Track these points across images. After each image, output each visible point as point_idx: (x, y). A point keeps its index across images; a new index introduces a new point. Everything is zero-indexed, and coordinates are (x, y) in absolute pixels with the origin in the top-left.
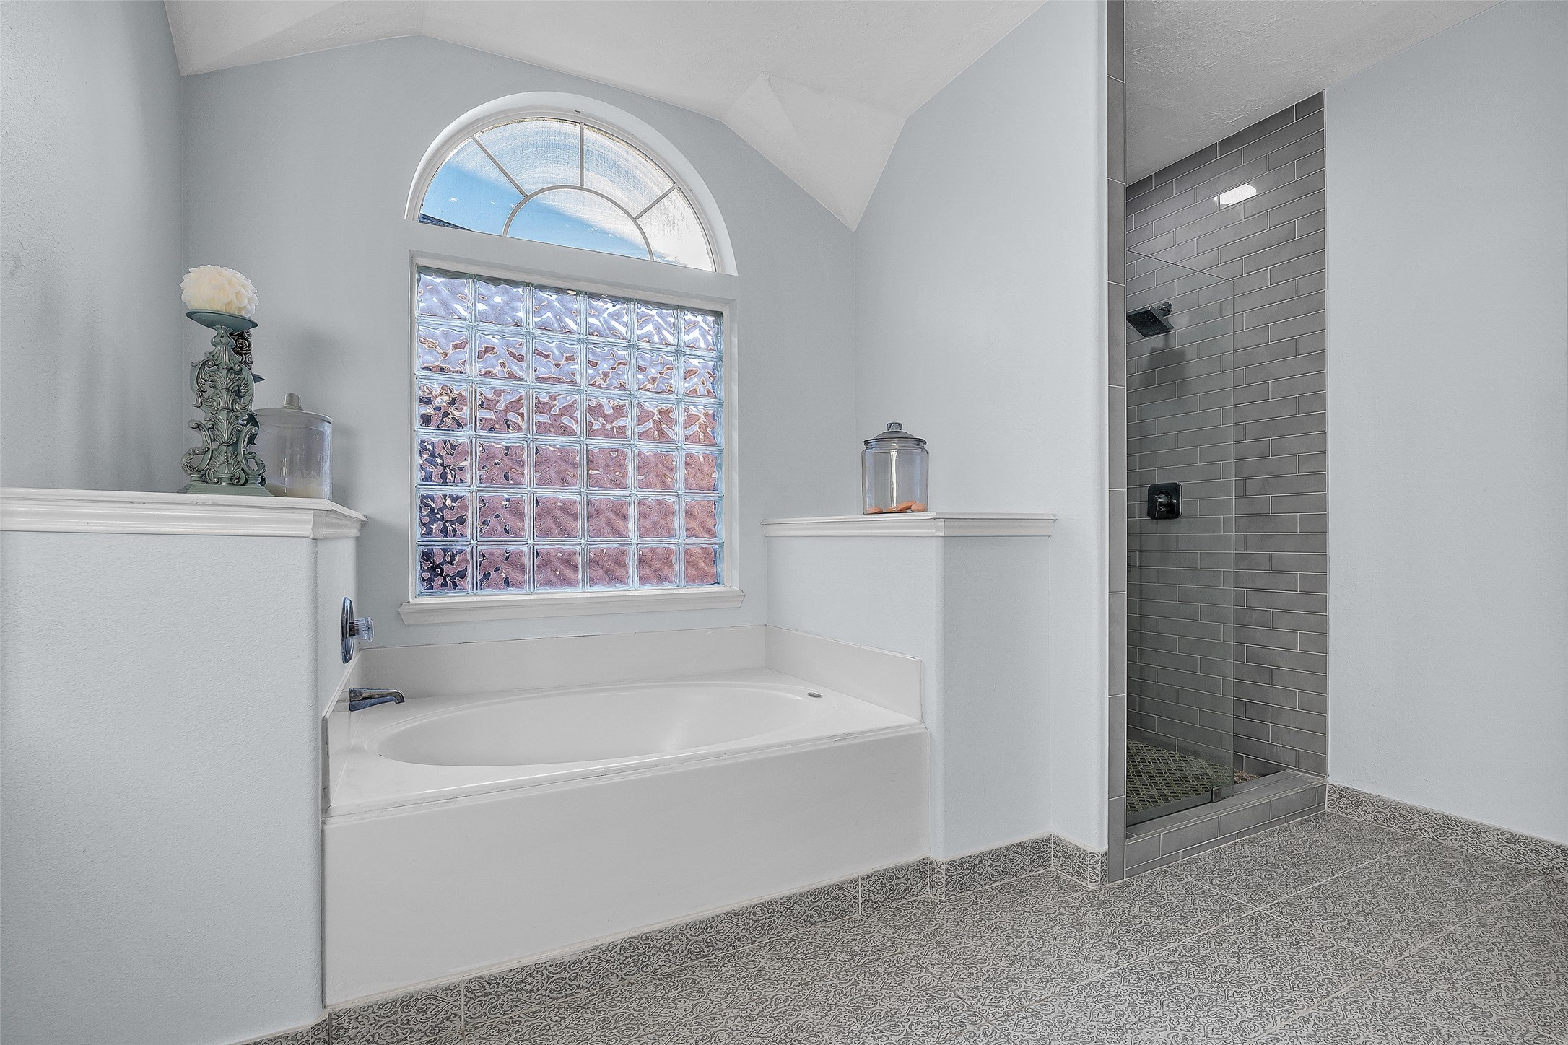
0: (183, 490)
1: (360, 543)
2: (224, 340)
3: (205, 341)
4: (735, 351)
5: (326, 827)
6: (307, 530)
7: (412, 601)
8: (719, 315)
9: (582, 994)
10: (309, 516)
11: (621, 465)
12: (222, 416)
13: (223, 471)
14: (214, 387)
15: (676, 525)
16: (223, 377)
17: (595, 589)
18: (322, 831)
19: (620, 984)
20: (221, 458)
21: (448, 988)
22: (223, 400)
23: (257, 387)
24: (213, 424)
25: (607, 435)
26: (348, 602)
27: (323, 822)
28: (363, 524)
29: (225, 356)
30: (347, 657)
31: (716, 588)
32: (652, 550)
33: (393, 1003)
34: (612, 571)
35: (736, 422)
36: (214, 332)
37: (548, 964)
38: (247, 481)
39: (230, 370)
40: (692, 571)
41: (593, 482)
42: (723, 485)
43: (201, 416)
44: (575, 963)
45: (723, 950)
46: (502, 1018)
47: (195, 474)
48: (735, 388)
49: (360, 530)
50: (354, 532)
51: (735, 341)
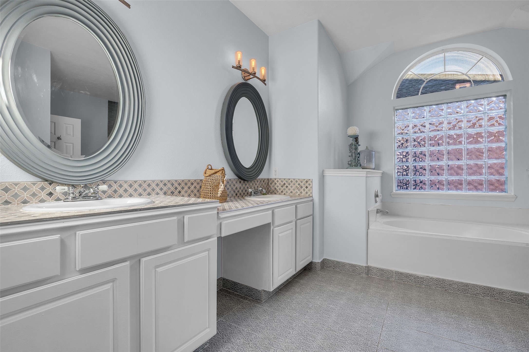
0: (347, 169)
1: (382, 178)
2: (353, 140)
3: (351, 141)
4: (512, 107)
5: (368, 231)
6: (365, 175)
7: (394, 192)
8: (505, 96)
9: (424, 286)
10: (365, 173)
11: (461, 153)
12: (353, 154)
13: (354, 164)
14: (352, 149)
15: (484, 171)
16: (353, 147)
17: (449, 191)
18: (367, 231)
19: (435, 288)
20: (353, 162)
21: (391, 271)
22: (353, 151)
23: (359, 147)
24: (352, 155)
25: (455, 144)
26: (377, 190)
27: (368, 230)
28: (382, 173)
29: (354, 143)
30: (376, 202)
31: (503, 194)
32: (473, 180)
33: (380, 269)
34: (457, 186)
35: (512, 133)
36: (352, 139)
37: (415, 275)
38: (357, 166)
39: (355, 145)
40: (492, 187)
41: (449, 159)
42: (507, 157)
43: (350, 154)
44: (422, 278)
45: (471, 294)
46: (403, 282)
47: (349, 165)
48: (512, 121)
49: (382, 175)
50: (380, 175)
51: (512, 103)
